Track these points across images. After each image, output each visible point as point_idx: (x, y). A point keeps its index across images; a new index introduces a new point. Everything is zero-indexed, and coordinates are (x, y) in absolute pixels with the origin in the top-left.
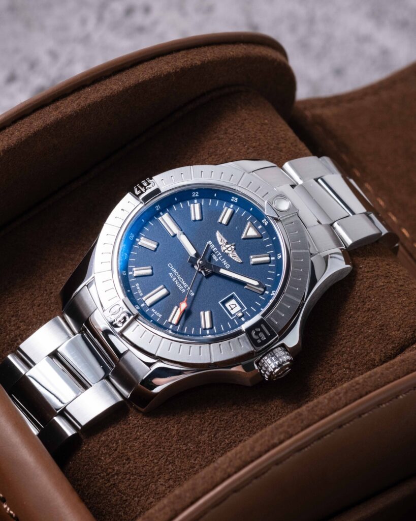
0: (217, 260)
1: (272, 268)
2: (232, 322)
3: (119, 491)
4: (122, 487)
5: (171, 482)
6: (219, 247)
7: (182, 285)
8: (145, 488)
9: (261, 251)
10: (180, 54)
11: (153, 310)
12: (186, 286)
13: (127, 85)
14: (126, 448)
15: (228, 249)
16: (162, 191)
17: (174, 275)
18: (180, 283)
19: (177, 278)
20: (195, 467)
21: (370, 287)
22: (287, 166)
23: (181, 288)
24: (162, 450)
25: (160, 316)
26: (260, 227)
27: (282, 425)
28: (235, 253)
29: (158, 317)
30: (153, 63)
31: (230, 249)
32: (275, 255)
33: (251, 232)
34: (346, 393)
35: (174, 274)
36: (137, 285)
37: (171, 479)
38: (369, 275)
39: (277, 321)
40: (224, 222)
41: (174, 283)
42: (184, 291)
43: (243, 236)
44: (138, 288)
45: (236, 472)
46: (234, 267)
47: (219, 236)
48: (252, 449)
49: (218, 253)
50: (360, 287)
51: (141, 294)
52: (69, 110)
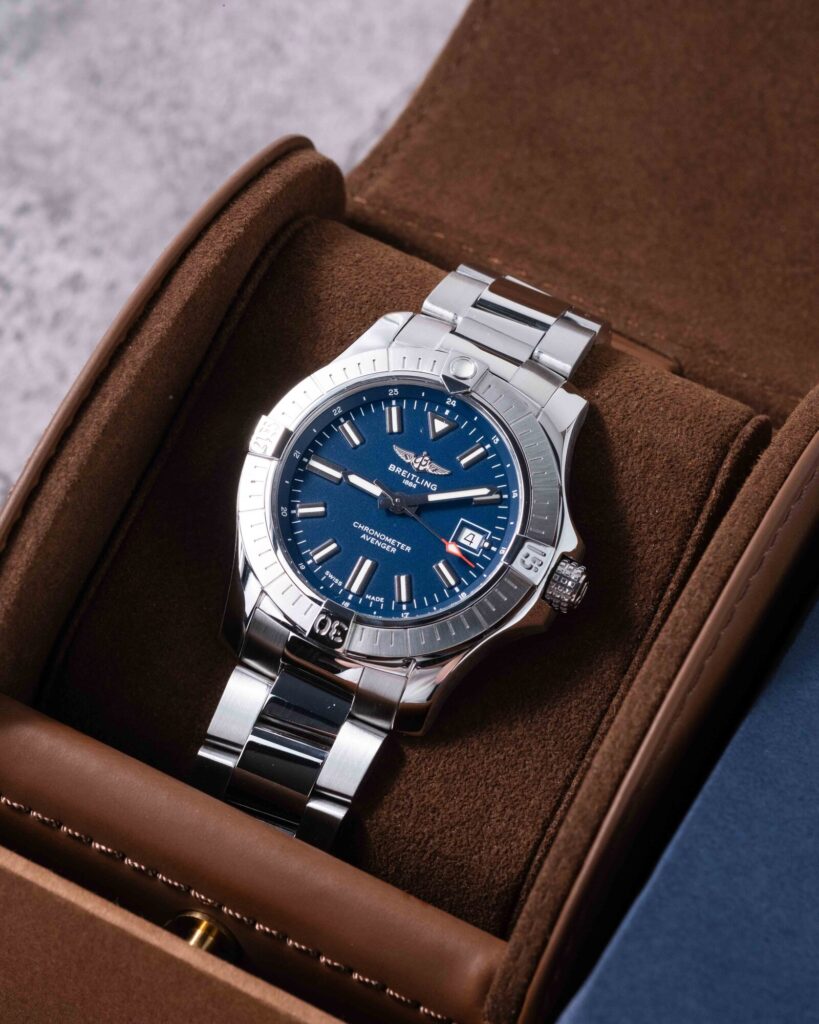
0: (415, 486)
1: (494, 461)
2: (481, 560)
3: (447, 858)
4: (447, 851)
5: (509, 811)
6: (408, 467)
7: (388, 543)
8: (479, 837)
9: (467, 444)
10: (212, 232)
11: (368, 597)
12: (393, 542)
13: (173, 314)
14: (424, 796)
15: (423, 463)
16: (292, 429)
17: (369, 536)
18: (383, 541)
19: (376, 537)
20: (529, 776)
21: (626, 416)
22: (427, 305)
23: (388, 548)
24: (473, 774)
25: (382, 600)
26: (447, 412)
27: (649, 675)
28: (434, 464)
29: (379, 603)
30: (188, 264)
31: (424, 463)
32: (488, 440)
33: (440, 426)
34: (702, 587)
35: (371, 535)
36: (327, 573)
37: (507, 807)
38: (613, 400)
39: (542, 530)
40: (395, 429)
41: (375, 546)
42: (394, 550)
43: (431, 436)
44: (331, 577)
45: (627, 768)
46: (444, 484)
47: (400, 452)
48: (630, 726)
49: (411, 477)
50: (613, 422)
51: (340, 584)
52: (121, 390)
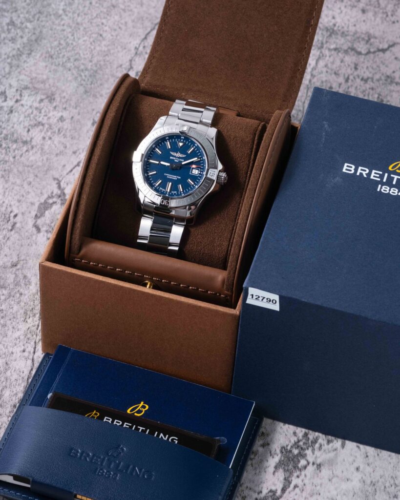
0: (178, 161)
1: (197, 150)
2: (199, 176)
4: (206, 252)
5: (220, 239)
6: (175, 157)
7: (174, 177)
8: (213, 247)
9: (189, 148)
10: (111, 107)
11: (172, 192)
12: (176, 177)
13: (107, 131)
14: (197, 240)
15: (179, 155)
16: (143, 153)
19: (171, 176)
20: (223, 229)
21: (228, 131)
22: (170, 113)
24: (209, 231)
25: (176, 192)
26: (182, 140)
27: (248, 197)
28: (181, 154)
30: (107, 116)
32: (194, 145)
33: (181, 144)
34: (256, 172)
35: (169, 176)
36: (161, 188)
38: (224, 127)
39: (213, 165)
40: (170, 148)
41: (171, 179)
42: (176, 179)
43: (179, 147)
45: (247, 221)
46: (185, 159)
47: (172, 153)
48: (246, 210)
49: (176, 159)
50: (225, 133)
51: (164, 190)
